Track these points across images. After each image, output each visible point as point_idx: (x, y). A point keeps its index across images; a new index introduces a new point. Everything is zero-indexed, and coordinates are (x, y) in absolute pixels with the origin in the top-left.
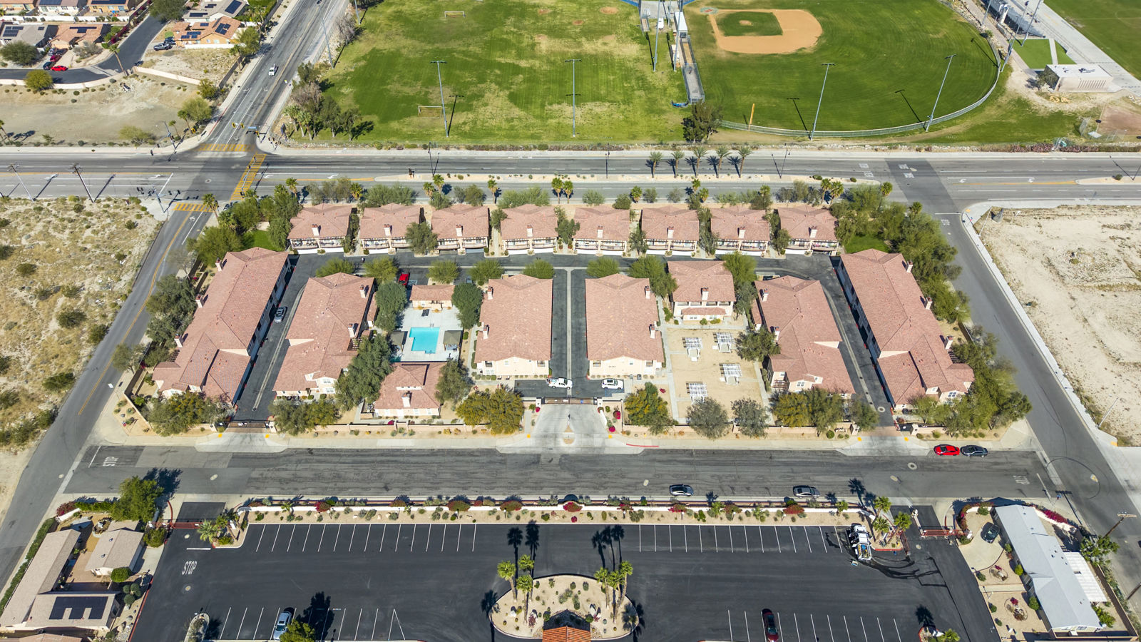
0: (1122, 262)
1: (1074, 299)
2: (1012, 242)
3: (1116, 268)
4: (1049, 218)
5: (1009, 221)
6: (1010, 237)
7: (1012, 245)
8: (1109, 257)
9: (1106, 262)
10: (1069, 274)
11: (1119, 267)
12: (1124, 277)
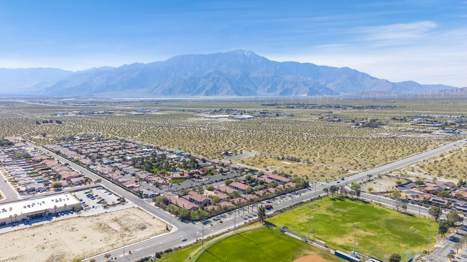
3: (133, 229)
5: (163, 230)
7: (161, 226)
8: (135, 231)
9: (136, 229)
12: (131, 227)
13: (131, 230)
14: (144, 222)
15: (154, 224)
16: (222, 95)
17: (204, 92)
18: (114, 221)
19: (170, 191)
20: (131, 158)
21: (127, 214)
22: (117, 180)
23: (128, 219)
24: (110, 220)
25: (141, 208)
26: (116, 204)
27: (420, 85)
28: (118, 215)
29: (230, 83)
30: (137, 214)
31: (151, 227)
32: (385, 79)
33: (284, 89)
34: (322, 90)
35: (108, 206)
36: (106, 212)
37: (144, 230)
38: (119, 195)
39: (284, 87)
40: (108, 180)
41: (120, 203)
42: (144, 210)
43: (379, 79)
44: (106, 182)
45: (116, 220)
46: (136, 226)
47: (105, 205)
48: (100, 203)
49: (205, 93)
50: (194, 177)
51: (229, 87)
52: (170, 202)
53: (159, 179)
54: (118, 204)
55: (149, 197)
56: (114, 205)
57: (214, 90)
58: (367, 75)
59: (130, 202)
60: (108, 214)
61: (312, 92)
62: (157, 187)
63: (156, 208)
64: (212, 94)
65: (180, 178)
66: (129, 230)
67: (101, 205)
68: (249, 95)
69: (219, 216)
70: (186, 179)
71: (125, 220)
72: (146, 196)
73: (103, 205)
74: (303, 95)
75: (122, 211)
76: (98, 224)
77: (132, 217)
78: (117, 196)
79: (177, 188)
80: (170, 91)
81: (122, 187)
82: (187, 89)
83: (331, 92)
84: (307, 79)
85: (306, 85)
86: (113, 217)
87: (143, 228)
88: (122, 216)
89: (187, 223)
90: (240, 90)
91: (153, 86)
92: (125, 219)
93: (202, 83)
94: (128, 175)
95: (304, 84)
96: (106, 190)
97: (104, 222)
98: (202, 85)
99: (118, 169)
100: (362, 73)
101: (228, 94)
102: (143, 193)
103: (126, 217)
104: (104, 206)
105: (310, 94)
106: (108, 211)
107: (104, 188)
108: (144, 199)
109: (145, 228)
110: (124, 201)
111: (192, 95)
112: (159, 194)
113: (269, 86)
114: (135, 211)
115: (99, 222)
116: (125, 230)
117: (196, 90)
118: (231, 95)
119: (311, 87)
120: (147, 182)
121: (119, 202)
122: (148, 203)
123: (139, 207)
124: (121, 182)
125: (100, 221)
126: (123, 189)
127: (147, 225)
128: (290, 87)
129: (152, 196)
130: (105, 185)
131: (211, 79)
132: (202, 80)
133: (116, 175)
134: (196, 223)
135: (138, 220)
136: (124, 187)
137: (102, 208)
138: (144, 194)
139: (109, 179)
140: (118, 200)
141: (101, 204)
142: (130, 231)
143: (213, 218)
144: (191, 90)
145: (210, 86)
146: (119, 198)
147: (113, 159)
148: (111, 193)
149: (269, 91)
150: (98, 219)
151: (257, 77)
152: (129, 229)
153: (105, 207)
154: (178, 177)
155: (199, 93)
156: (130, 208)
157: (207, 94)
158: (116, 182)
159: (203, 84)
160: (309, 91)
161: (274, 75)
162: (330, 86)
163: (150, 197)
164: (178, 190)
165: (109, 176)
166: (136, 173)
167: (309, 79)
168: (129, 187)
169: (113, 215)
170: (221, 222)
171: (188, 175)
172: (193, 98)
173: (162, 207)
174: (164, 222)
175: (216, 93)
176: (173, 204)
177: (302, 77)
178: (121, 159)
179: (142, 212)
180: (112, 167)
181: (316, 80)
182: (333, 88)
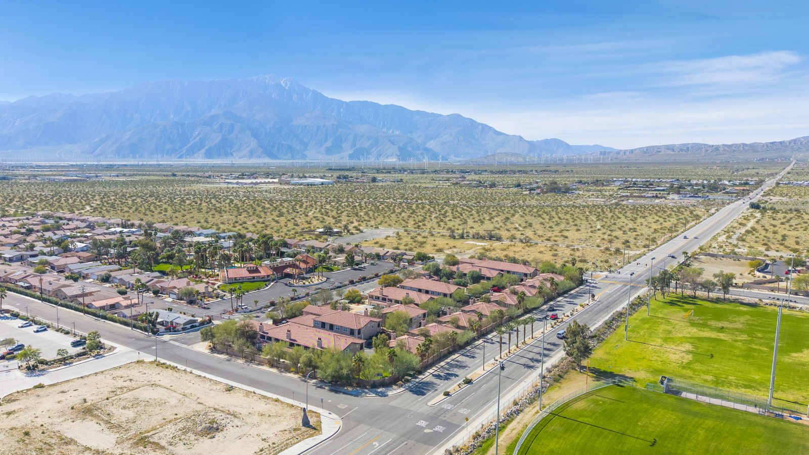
0: (166, 445)
1: (199, 403)
2: (276, 416)
3: (172, 436)
4: (261, 451)
5: (295, 430)
6: (282, 418)
7: (275, 414)
8: (181, 443)
9: (183, 437)
10: (213, 414)
11: (168, 438)
12: (161, 432)
13: (163, 443)
14: (200, 407)
15: (244, 412)
16: (240, 158)
17: (203, 151)
18: (81, 415)
19: (237, 311)
20: (84, 245)
21: (125, 384)
22: (57, 292)
23: (136, 402)
24: (63, 413)
25: (168, 363)
26: (71, 357)
27: (568, 145)
28: (91, 392)
29: (255, 135)
30: (162, 383)
31: (237, 422)
32: (516, 135)
33: (357, 149)
34: (420, 152)
35: (41, 367)
36: (41, 386)
37: (219, 435)
38: (77, 331)
39: (355, 146)
40: (26, 295)
41: (84, 354)
42: (179, 366)
43: (507, 135)
44: (19, 300)
45: (87, 411)
46: (181, 425)
47: (32, 363)
48: (9, 359)
49: (205, 154)
50: (289, 276)
51: (254, 144)
52: (263, 337)
53: (188, 284)
54: (79, 355)
55: (180, 328)
56: (64, 360)
57: (224, 148)
58: (490, 128)
59: (120, 348)
60: (51, 390)
61: (403, 153)
62: (191, 302)
63: (219, 358)
64: (219, 156)
65: (252, 280)
66: (156, 444)
67: (14, 363)
68: (293, 158)
69: (442, 364)
70: (266, 280)
71: (124, 408)
72: (171, 328)
73: (24, 364)
74: (390, 160)
75: (100, 377)
76: (14, 432)
77: (147, 394)
78: (67, 333)
79: (256, 302)
80: (134, 149)
81: (76, 309)
82: (168, 146)
83: (435, 156)
84: (393, 132)
85: (393, 143)
86: (73, 399)
87: (210, 428)
88: (106, 395)
89: (357, 395)
90: (276, 149)
91: (97, 140)
92: (123, 403)
93: (199, 134)
94: (88, 281)
95: (390, 141)
96: (27, 319)
97: (39, 421)
98: (198, 138)
99: (53, 268)
100: (482, 124)
101: (251, 154)
102: (159, 320)
103: (126, 395)
104: (29, 368)
106: (44, 380)
107: (16, 316)
108: (166, 337)
109: (217, 429)
110: (100, 346)
111: (179, 158)
112: (210, 321)
113: (328, 144)
114: (150, 372)
115: (14, 423)
116: (137, 443)
117: (186, 147)
118: (258, 157)
119: (401, 146)
120: (156, 293)
121: (79, 349)
122: (184, 346)
123: (158, 359)
124: (72, 297)
125: (22, 420)
126: (82, 314)
127: (218, 415)
128: (367, 145)
129: (188, 326)
130: (17, 307)
131: (216, 127)
132: (199, 129)
133: (51, 280)
134: (390, 393)
135: (173, 401)
136: (87, 310)
137: (20, 374)
138: (162, 324)
139: (28, 291)
140: (75, 344)
141: (12, 362)
142: (163, 448)
143: (431, 371)
144: (177, 148)
145: (215, 139)
146: (78, 339)
147: (32, 247)
148: (44, 328)
149: (329, 151)
150: (9, 414)
151: (305, 126)
152: (155, 439)
153: (31, 370)
154: (243, 278)
155: (193, 153)
156: (127, 366)
157: (209, 154)
158: (56, 298)
159: (201, 136)
160: (398, 154)
161: (336, 123)
162: (431, 144)
163: (184, 329)
164: (259, 307)
165: (26, 285)
166: (113, 274)
167: (398, 132)
168: (103, 308)
169: (71, 393)
170: (468, 382)
171: (270, 272)
172: (182, 161)
173: (240, 354)
174: (277, 400)
175: (227, 154)
176: (277, 340)
177: (385, 130)
178: (56, 248)
179: (175, 373)
180: (32, 264)
181: (409, 135)
182: (437, 149)
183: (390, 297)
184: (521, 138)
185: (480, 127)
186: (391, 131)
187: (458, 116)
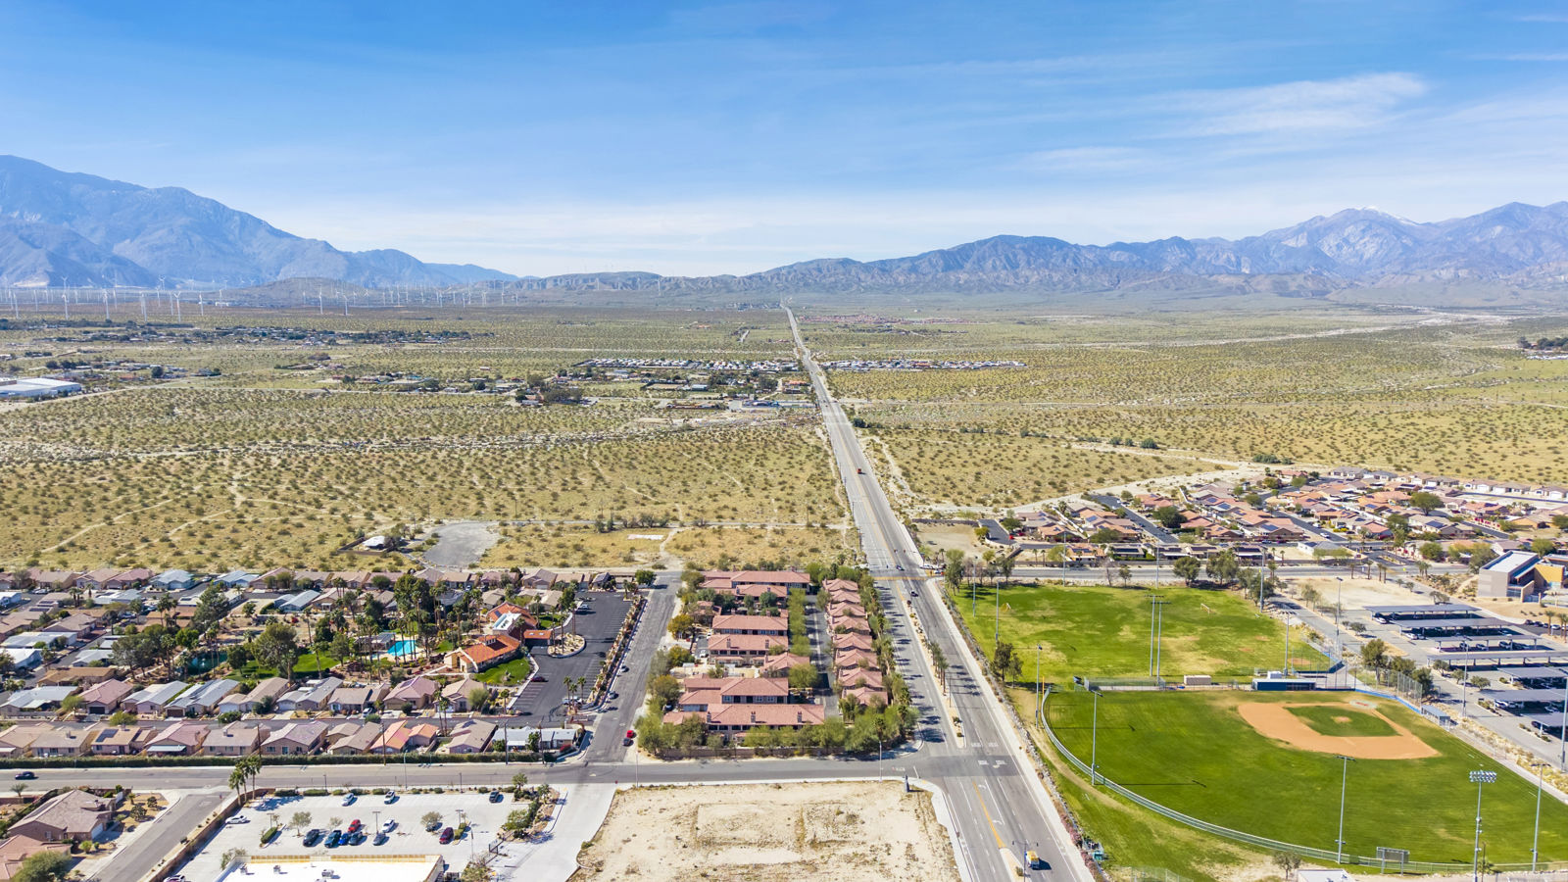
13: (835, 838)
21: (670, 814)
25: (654, 784)
32: (319, 239)
34: (101, 266)
43: (299, 239)
52: (713, 727)
55: (574, 745)
58: (260, 221)
61: (63, 268)
66: (833, 841)
74: (30, 284)
83: (145, 278)
84: (21, 215)
85: (30, 242)
95: (21, 238)
100: (240, 213)
105: (55, 281)
116: (815, 847)
119: (51, 250)
134: (916, 747)
160: (50, 269)
162: (125, 249)
167: (33, 218)
170: (956, 721)
181: (65, 225)
182: (142, 259)
183: (742, 648)
184: (327, 247)
185: (237, 218)
186: (16, 214)
187: (184, 191)
